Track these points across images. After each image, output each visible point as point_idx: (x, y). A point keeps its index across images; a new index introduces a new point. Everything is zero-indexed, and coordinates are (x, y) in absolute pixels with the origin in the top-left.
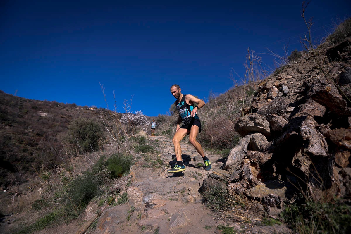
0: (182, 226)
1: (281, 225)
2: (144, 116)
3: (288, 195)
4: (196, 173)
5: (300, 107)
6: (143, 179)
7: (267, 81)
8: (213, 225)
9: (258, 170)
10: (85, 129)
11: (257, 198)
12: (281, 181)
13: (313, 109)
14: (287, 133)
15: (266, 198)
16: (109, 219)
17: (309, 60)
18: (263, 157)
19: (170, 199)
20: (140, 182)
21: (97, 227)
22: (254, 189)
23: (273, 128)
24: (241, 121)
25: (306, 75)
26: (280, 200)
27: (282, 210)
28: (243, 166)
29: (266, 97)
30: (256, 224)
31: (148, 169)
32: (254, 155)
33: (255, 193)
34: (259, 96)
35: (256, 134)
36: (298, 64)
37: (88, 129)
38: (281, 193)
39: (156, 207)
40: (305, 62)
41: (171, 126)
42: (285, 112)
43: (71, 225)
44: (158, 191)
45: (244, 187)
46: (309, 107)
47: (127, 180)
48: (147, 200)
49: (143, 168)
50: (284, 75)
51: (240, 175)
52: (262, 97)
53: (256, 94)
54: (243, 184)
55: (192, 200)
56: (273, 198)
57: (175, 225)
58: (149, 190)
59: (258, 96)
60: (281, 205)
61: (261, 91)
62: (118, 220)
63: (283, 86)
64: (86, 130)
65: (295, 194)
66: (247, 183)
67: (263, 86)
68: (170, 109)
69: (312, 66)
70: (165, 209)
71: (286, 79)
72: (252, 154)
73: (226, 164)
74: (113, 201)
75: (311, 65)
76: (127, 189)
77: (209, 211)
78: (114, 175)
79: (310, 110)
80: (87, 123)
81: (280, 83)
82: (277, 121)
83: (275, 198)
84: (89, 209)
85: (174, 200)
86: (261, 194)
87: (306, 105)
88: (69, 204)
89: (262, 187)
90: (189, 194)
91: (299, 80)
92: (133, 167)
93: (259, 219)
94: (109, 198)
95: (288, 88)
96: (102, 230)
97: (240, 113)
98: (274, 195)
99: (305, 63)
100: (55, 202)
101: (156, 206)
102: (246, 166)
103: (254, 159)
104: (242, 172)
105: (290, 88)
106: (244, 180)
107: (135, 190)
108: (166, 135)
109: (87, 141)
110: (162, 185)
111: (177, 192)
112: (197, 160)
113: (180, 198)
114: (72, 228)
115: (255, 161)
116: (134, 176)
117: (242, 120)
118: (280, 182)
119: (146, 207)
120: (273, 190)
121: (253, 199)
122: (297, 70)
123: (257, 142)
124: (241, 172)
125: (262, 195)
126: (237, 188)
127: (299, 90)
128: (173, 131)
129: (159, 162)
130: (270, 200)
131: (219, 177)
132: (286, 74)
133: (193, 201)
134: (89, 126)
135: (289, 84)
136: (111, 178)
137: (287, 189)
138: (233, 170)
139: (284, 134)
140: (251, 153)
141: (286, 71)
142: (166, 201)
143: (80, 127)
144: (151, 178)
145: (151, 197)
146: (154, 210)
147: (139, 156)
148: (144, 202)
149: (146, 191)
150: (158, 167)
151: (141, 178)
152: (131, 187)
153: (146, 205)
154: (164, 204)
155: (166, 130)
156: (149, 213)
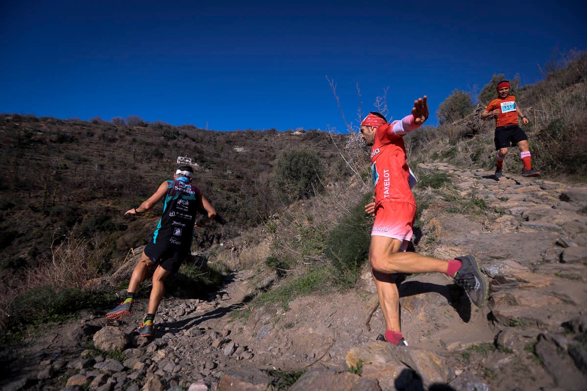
6: (457, 233)
10: (296, 163)
16: (421, 296)
19: (556, 275)
31: (461, 216)
39: (529, 287)
41: (453, 143)
44: (512, 257)
48: (494, 271)
49: (450, 214)
58: (490, 253)
62: (439, 299)
80: (299, 154)
84: (366, 276)
85: (572, 278)
92: (426, 212)
96: (411, 311)
101: (529, 285)
107: (453, 252)
108: (442, 160)
110: (514, 245)
111: (572, 262)
112: (577, 200)
114: (352, 299)
116: (440, 228)
128: (460, 150)
129: (477, 204)
142: (551, 278)
143: (290, 161)
144: (476, 232)
145: (503, 266)
146: (526, 292)
147: (430, 193)
148: (487, 274)
149: (483, 254)
150: (479, 213)
151: (452, 230)
152: (441, 247)
153: (491, 279)
154: (548, 283)
155: (441, 151)
156: (516, 296)
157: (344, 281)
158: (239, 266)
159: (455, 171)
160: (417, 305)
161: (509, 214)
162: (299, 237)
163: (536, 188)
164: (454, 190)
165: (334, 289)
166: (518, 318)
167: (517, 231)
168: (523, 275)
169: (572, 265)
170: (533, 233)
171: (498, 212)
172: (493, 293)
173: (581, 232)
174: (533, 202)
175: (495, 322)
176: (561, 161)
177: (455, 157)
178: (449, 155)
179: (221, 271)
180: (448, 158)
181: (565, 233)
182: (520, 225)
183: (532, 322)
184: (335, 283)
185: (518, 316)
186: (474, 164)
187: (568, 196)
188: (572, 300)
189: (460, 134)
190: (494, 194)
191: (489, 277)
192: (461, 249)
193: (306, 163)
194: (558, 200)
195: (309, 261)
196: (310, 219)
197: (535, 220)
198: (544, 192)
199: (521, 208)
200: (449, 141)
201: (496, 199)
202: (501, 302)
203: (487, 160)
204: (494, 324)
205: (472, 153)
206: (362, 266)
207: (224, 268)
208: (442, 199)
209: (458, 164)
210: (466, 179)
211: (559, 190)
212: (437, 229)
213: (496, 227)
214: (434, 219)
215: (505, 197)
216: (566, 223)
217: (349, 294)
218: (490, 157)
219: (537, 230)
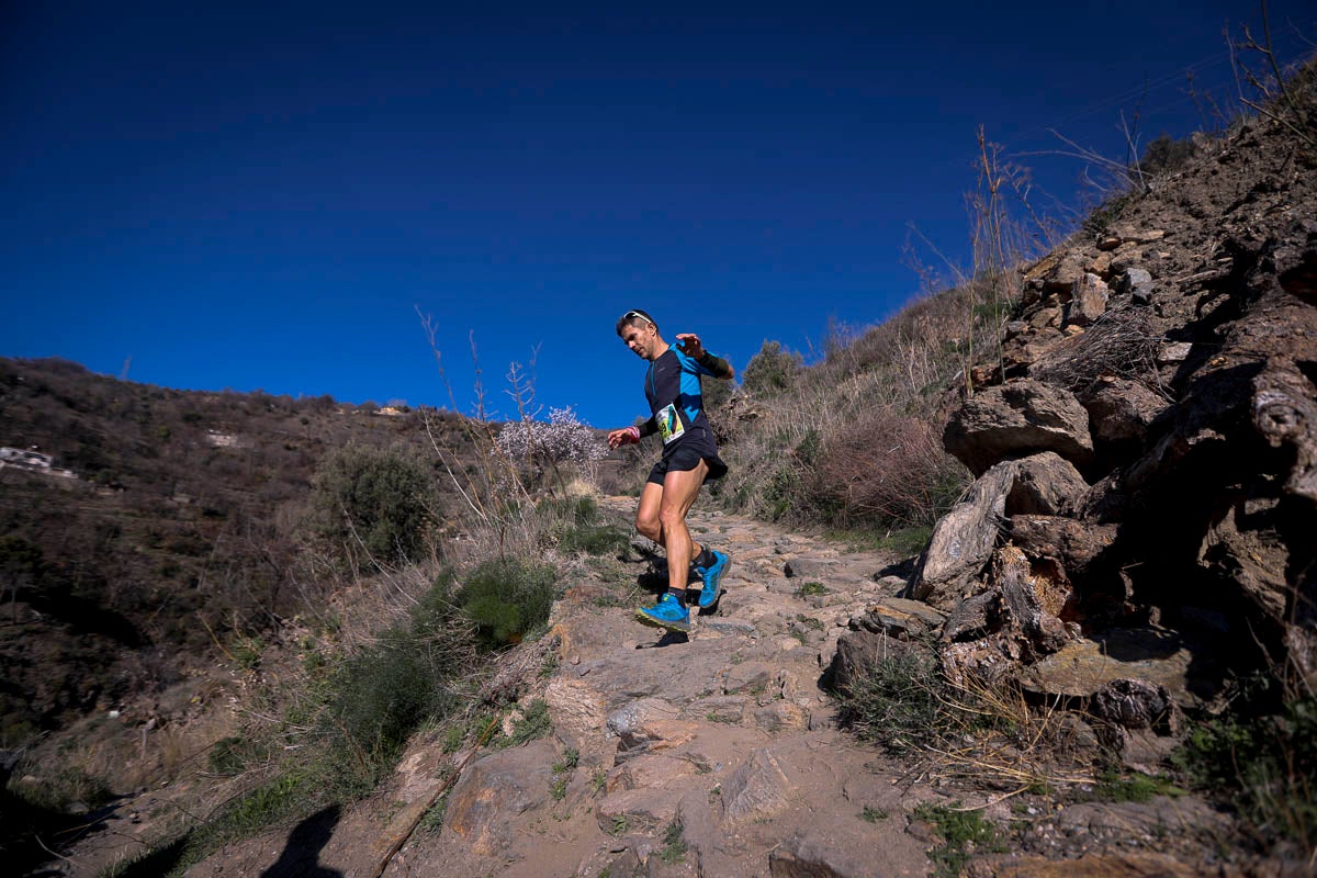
0: (772, 811)
1: (1182, 799)
2: (580, 428)
3: (1200, 680)
4: (803, 620)
5: (1222, 331)
6: (600, 647)
7: (1061, 258)
8: (895, 804)
9: (1062, 591)
10: (370, 484)
11: (1067, 697)
12: (1161, 631)
13: (1282, 337)
14: (1176, 436)
15: (1106, 694)
16: (486, 796)
17: (1233, 161)
18: (1079, 536)
19: (710, 718)
20: (591, 661)
21: (445, 826)
22: (1050, 662)
23: (1105, 432)
24: (970, 412)
25: (1227, 219)
26: (1165, 700)
27: (1176, 743)
28: (998, 575)
29: (1058, 321)
30: (1074, 797)
31: (618, 612)
32: (1042, 533)
33: (1056, 680)
34: (1028, 318)
35: (1035, 459)
36: (1188, 182)
37: (382, 483)
38: (1168, 675)
39: (661, 747)
40: (1216, 168)
42: (1151, 365)
44: (660, 691)
45: (1008, 655)
46: (1264, 329)
47: (543, 654)
48: (623, 722)
49: (599, 610)
50: (1129, 229)
51: (988, 611)
52: (1042, 320)
53: (1017, 312)
54: (1005, 647)
55: (797, 717)
56: (1136, 694)
57: (745, 810)
58: (626, 686)
59: (1025, 319)
60: (1173, 722)
61: (1039, 297)
62: (519, 799)
63: (1130, 271)
64: (376, 488)
65: (1229, 677)
66: (1023, 642)
67: (1043, 278)
69: (1247, 183)
70: (694, 752)
71: (1139, 242)
72: (1036, 527)
73: (921, 577)
74: (496, 733)
75: (1241, 178)
76: (543, 687)
77: (871, 754)
78: (493, 640)
79: (1273, 340)
81: (1115, 260)
82: (1121, 399)
83: (1143, 693)
84: (411, 763)
85: (726, 720)
86: (1081, 684)
87: (1251, 320)
88: (338, 745)
89: (1086, 653)
90: (783, 698)
91: (1194, 243)
92: (559, 607)
93: (1083, 780)
94: (481, 722)
95: (1149, 277)
96: (463, 835)
97: (955, 391)
98: (1139, 682)
99: (1215, 173)
100: (289, 740)
101: (661, 743)
102: (1011, 574)
103: (1044, 545)
104: (996, 600)
105: (1158, 277)
106: (1007, 630)
107: (573, 689)
109: (382, 528)
111: (736, 691)
112: (801, 573)
113: (750, 712)
114: (357, 828)
115: (1048, 555)
116: (567, 640)
117: (976, 407)
118: (1158, 634)
119: (621, 748)
120: (1133, 664)
121: (1050, 705)
122: (1182, 204)
123: (1041, 486)
124: (990, 599)
125: (1085, 685)
126: (979, 662)
127: (1207, 273)
130: (1125, 704)
131: (898, 624)
132: (1138, 223)
133: (799, 721)
134: (386, 473)
135: (1154, 262)
136: (482, 650)
137: (1194, 660)
138: (952, 598)
139: (1162, 443)
140: (1031, 524)
141: (1137, 211)
142: (698, 726)
145: (638, 712)
146: (652, 758)
147: (581, 566)
148: (614, 730)
149: (618, 689)
151: (590, 643)
152: (558, 680)
153: (618, 740)
154: (689, 737)
156: (635, 770)
160: (476, 819)
166: (624, 815)
167: (694, 638)
168: (660, 726)
169: (733, 698)
173: (778, 633)
176: (816, 501)
179: (65, 801)
183: (639, 818)
185: (626, 810)
186: (715, 500)
187: (791, 567)
188: (708, 763)
191: (617, 735)
192: (587, 682)
193: (394, 484)
194: (783, 574)
195: (297, 741)
196: (336, 629)
197: (728, 614)
202: (616, 785)
203: (733, 496)
206: (411, 740)
208: (599, 578)
212: (564, 643)
216: (765, 617)
218: (735, 490)
219: (722, 633)
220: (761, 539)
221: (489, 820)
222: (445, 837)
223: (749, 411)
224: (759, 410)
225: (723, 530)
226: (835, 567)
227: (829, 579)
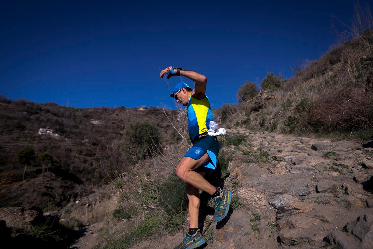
4: (336, 165)
6: (252, 177)
10: (140, 132)
16: (230, 229)
19: (315, 201)
21: (214, 239)
31: (253, 165)
37: (144, 132)
39: (300, 213)
41: (247, 115)
43: (178, 236)
44: (288, 192)
47: (232, 180)
48: (278, 203)
49: (247, 164)
55: (359, 202)
62: (243, 231)
64: (142, 133)
68: (237, 95)
70: (320, 214)
80: (142, 125)
85: (324, 203)
90: (348, 194)
92: (231, 164)
96: (224, 243)
101: (300, 211)
107: (251, 192)
108: (242, 126)
109: (145, 145)
110: (289, 183)
111: (323, 192)
112: (321, 149)
113: (333, 200)
114: (180, 239)
116: (240, 174)
119: (277, 213)
128: (252, 119)
129: (264, 155)
134: (145, 128)
142: (312, 205)
143: (135, 130)
144: (264, 176)
145: (283, 199)
146: (298, 217)
147: (233, 150)
148: (273, 206)
149: (270, 191)
150: (265, 162)
151: (249, 176)
152: (242, 189)
153: (277, 210)
154: (311, 209)
155: (241, 120)
156: (293, 221)
157: (173, 224)
158: (92, 219)
159: (250, 133)
160: (228, 237)
161: (284, 161)
162: (140, 190)
163: (298, 142)
164: (249, 146)
165: (166, 232)
166: (296, 238)
167: (289, 173)
168: (296, 205)
169: (323, 194)
170: (299, 174)
171: (277, 160)
172: (279, 220)
173: (326, 170)
174: (297, 152)
175: (282, 243)
176: (310, 124)
177: (249, 124)
178: (246, 123)
179: (73, 227)
180: (246, 125)
181: (317, 172)
182: (291, 169)
183: (305, 240)
184: (167, 226)
185: (296, 236)
186: (262, 128)
187: (316, 147)
188: (327, 219)
189: (252, 109)
190: (274, 148)
191: (275, 208)
192: (255, 189)
193: (147, 131)
194: (311, 150)
195: (147, 210)
196: (148, 175)
197: (299, 164)
198: (303, 145)
199: (291, 156)
200: (245, 113)
201: (275, 151)
202: (284, 227)
203: (269, 126)
204: (281, 245)
205: (260, 121)
207: (76, 224)
208: (242, 154)
209: (252, 129)
210: (257, 139)
211: (311, 143)
212: (239, 176)
213: (276, 171)
214: (236, 168)
215: (281, 149)
216: (317, 164)
217: (177, 235)
218: (270, 124)
219: (301, 171)
220: (289, 139)
221: (233, 238)
222: (216, 244)
223: (268, 97)
224: (272, 96)
225: (273, 137)
226: (333, 146)
227: (335, 150)
